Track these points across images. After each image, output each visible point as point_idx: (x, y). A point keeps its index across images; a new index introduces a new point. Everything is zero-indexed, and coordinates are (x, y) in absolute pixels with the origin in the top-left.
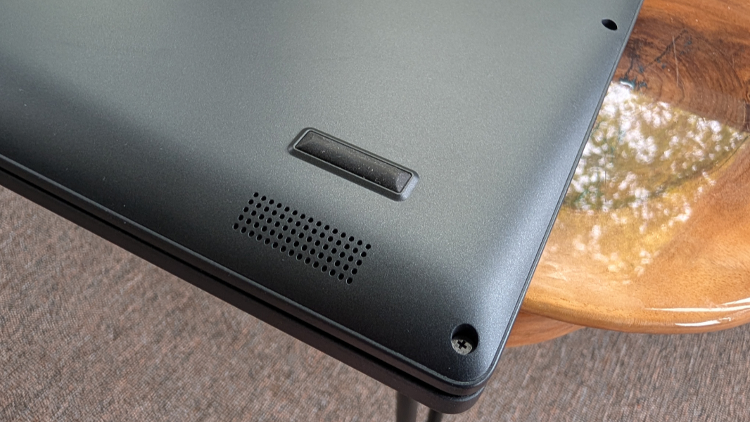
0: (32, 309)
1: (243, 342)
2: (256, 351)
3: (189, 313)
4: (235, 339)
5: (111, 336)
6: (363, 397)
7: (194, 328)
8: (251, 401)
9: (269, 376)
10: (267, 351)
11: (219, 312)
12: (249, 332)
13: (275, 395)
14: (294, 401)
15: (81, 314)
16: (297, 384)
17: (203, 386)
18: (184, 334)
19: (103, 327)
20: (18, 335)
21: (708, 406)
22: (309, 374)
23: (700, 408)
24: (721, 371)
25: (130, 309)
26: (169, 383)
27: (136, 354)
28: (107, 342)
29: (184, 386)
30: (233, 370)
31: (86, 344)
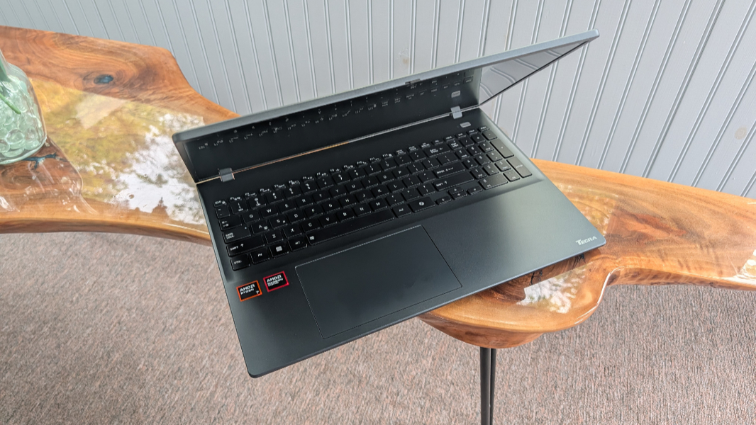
0: (238, 396)
2: (375, 386)
5: (290, 399)
6: (443, 394)
7: (334, 382)
8: (382, 413)
9: (387, 397)
10: (381, 383)
11: (345, 369)
12: (366, 375)
13: (394, 406)
14: (406, 407)
15: (267, 391)
16: (404, 398)
17: (353, 413)
20: (237, 412)
21: (632, 348)
22: (409, 390)
23: (628, 350)
24: (634, 326)
25: (294, 380)
26: (333, 416)
27: (308, 405)
28: (289, 403)
29: (342, 416)
30: (366, 399)
31: (278, 407)
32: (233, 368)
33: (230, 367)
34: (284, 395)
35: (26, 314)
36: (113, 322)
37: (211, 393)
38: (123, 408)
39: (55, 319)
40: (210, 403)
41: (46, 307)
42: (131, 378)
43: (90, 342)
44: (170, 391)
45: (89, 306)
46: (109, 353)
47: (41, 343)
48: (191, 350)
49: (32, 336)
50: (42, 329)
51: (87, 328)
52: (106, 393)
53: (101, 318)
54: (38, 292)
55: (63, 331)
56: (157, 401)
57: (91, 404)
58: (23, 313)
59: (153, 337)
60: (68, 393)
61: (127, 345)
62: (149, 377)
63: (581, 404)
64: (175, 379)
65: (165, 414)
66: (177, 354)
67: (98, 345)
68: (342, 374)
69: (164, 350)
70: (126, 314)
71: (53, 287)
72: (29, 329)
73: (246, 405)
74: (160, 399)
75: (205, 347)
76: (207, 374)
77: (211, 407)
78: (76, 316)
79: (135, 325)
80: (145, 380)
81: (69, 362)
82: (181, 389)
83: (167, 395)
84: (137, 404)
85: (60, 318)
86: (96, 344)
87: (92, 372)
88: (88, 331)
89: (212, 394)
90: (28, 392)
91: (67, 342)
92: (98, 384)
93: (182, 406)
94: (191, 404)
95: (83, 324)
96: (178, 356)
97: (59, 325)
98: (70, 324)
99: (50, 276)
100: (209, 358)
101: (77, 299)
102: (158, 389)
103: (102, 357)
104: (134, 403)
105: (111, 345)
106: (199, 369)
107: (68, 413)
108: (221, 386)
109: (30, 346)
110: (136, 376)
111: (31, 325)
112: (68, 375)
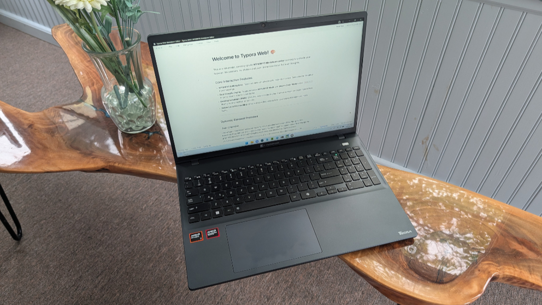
0: (234, 291)
1: (316, 299)
3: (292, 288)
4: (312, 298)
5: (266, 300)
7: (296, 295)
11: (304, 288)
15: (252, 291)
18: (293, 297)
19: (262, 297)
25: (270, 288)
28: (265, 302)
35: (115, 211)
36: (164, 227)
38: (164, 283)
39: (131, 218)
40: (216, 291)
41: (127, 209)
42: (171, 266)
43: (150, 237)
45: (152, 214)
46: (160, 246)
47: (121, 232)
49: (117, 227)
50: (123, 223)
51: (149, 228)
52: (155, 271)
53: (158, 223)
54: (123, 199)
55: (135, 227)
57: (146, 277)
58: (113, 211)
60: (134, 267)
61: (171, 244)
62: (182, 267)
68: (301, 291)
70: (173, 223)
71: (132, 197)
72: (116, 222)
73: (238, 298)
77: (217, 294)
78: (143, 219)
79: (177, 231)
80: (179, 268)
81: (136, 248)
84: (173, 282)
85: (134, 218)
86: (153, 239)
87: (149, 256)
88: (149, 230)
90: (111, 262)
91: (136, 234)
92: (152, 264)
95: (147, 225)
97: (133, 222)
98: (140, 223)
99: (131, 190)
101: (145, 207)
103: (156, 248)
104: (171, 281)
105: (162, 242)
107: (132, 280)
109: (115, 232)
110: (174, 264)
111: (117, 219)
112: (135, 255)
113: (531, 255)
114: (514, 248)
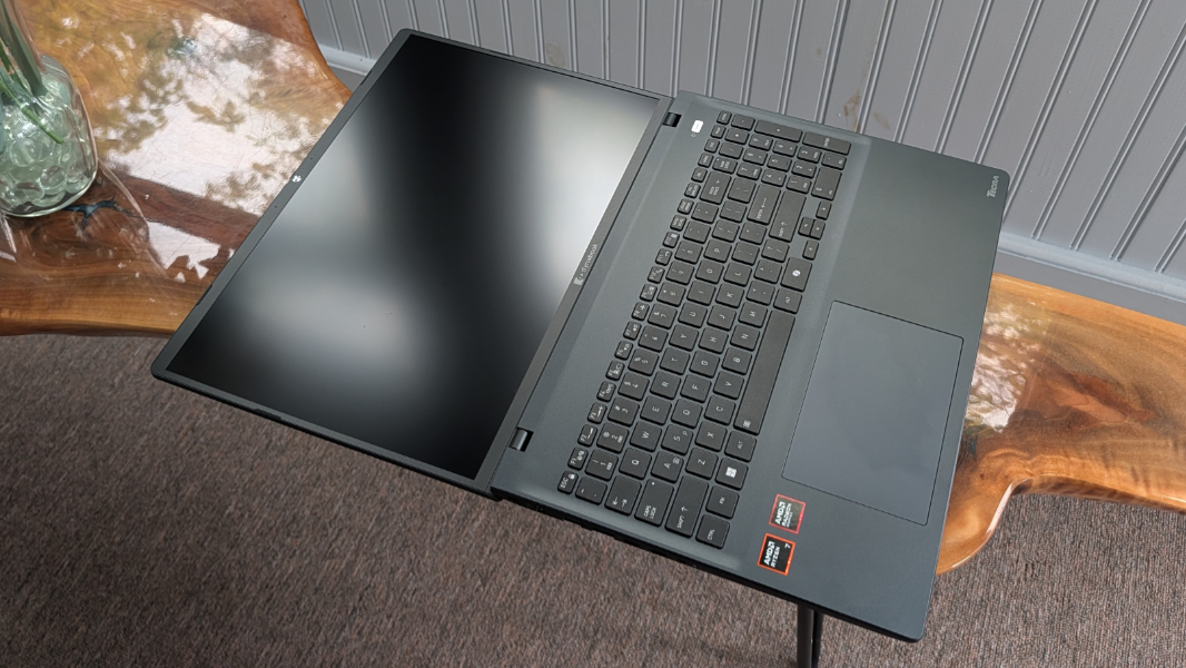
0: (393, 572)
2: (623, 570)
5: (479, 582)
6: (739, 593)
7: (555, 558)
8: (634, 619)
9: (643, 592)
10: (633, 566)
11: (574, 535)
12: (610, 550)
13: (654, 608)
14: (674, 611)
15: (441, 566)
16: (673, 594)
17: (584, 614)
20: (391, 600)
21: (1080, 532)
22: (680, 581)
23: (1072, 535)
26: (551, 618)
27: (510, 595)
28: (477, 590)
29: (566, 618)
30: (607, 592)
31: (459, 596)
32: (384, 523)
33: (379, 520)
34: (469, 576)
35: (38, 403)
36: (182, 428)
37: (347, 564)
38: (204, 579)
39: (87, 415)
40: (345, 580)
41: (70, 393)
42: (215, 530)
43: (146, 460)
44: (280, 556)
45: (143, 395)
46: (177, 482)
47: (65, 458)
48: (314, 485)
49: (51, 445)
50: (66, 433)
51: (141, 435)
52: (175, 551)
53: (162, 418)
54: (55, 364)
55: (100, 438)
56: (259, 570)
57: (152, 569)
58: (34, 402)
59: (250, 460)
60: (114, 548)
61: (207, 471)
62: (245, 529)
63: (977, 625)
64: (288, 535)
65: (272, 595)
66: (291, 491)
67: (159, 467)
68: (569, 545)
69: (268, 482)
70: (204, 413)
71: (80, 357)
72: (44, 432)
73: (405, 589)
74: (265, 569)
75: (337, 481)
76: (341, 530)
77: (350, 588)
78: (121, 414)
79: (219, 434)
80: (239, 534)
81: (114, 494)
82: (297, 553)
83: (274, 563)
84: (226, 573)
85: (95, 414)
86: (156, 465)
87: (151, 514)
88: (142, 441)
89: (351, 565)
90: (49, 543)
91: (108, 458)
92: (163, 535)
93: (300, 583)
94: (315, 581)
95: (133, 427)
96: (293, 494)
97: (94, 425)
98: (112, 426)
100: (344, 501)
101: (121, 381)
102: (260, 551)
103: (167, 490)
104: (222, 572)
105: (181, 469)
106: (327, 521)
107: (116, 583)
108: (365, 553)
109: (48, 461)
110: (224, 525)
111: (48, 423)
112: (112, 517)
113: (1108, 416)
114: (1067, 402)
